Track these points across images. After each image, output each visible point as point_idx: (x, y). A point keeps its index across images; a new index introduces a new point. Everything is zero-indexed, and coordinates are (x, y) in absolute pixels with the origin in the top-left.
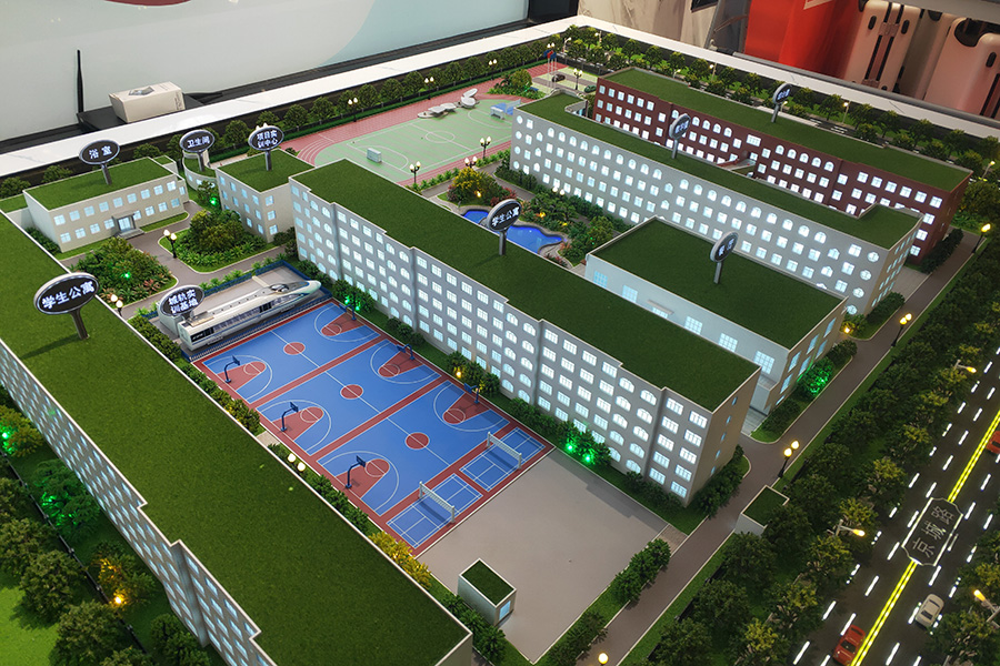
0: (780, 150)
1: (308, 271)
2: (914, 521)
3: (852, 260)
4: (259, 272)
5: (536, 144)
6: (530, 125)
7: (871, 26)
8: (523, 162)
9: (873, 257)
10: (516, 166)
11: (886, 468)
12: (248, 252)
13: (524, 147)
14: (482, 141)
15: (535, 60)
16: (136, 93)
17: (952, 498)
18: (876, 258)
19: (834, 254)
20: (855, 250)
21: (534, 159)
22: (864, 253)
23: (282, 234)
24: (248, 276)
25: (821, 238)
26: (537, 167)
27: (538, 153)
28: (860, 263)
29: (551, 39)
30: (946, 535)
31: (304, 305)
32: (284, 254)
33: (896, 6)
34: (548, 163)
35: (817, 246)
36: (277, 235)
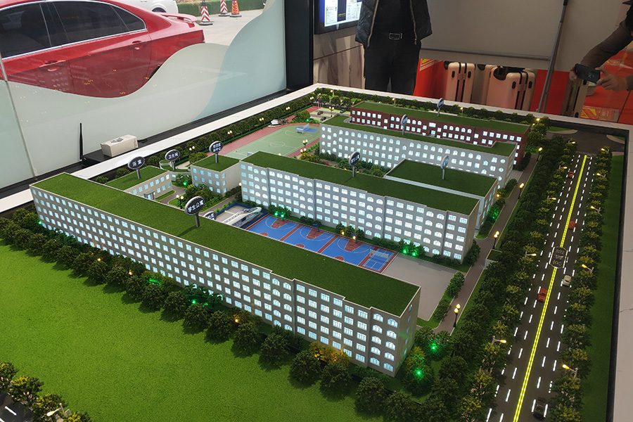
0: (445, 127)
1: (251, 205)
2: (550, 255)
3: (494, 164)
4: (228, 209)
5: (333, 139)
6: (329, 130)
7: (453, 76)
8: (326, 148)
9: (503, 161)
10: (323, 151)
11: (535, 234)
12: (216, 202)
13: (327, 141)
14: (304, 142)
15: (305, 106)
16: (114, 142)
17: (562, 246)
18: (504, 161)
19: (486, 163)
20: (494, 160)
21: (333, 146)
22: (499, 161)
23: (229, 192)
24: (223, 211)
25: (479, 157)
26: (335, 150)
27: (335, 143)
28: (498, 165)
29: (310, 95)
30: (564, 258)
31: (257, 219)
32: (235, 200)
33: (463, 65)
34: (340, 147)
35: (478, 161)
36: (227, 193)
